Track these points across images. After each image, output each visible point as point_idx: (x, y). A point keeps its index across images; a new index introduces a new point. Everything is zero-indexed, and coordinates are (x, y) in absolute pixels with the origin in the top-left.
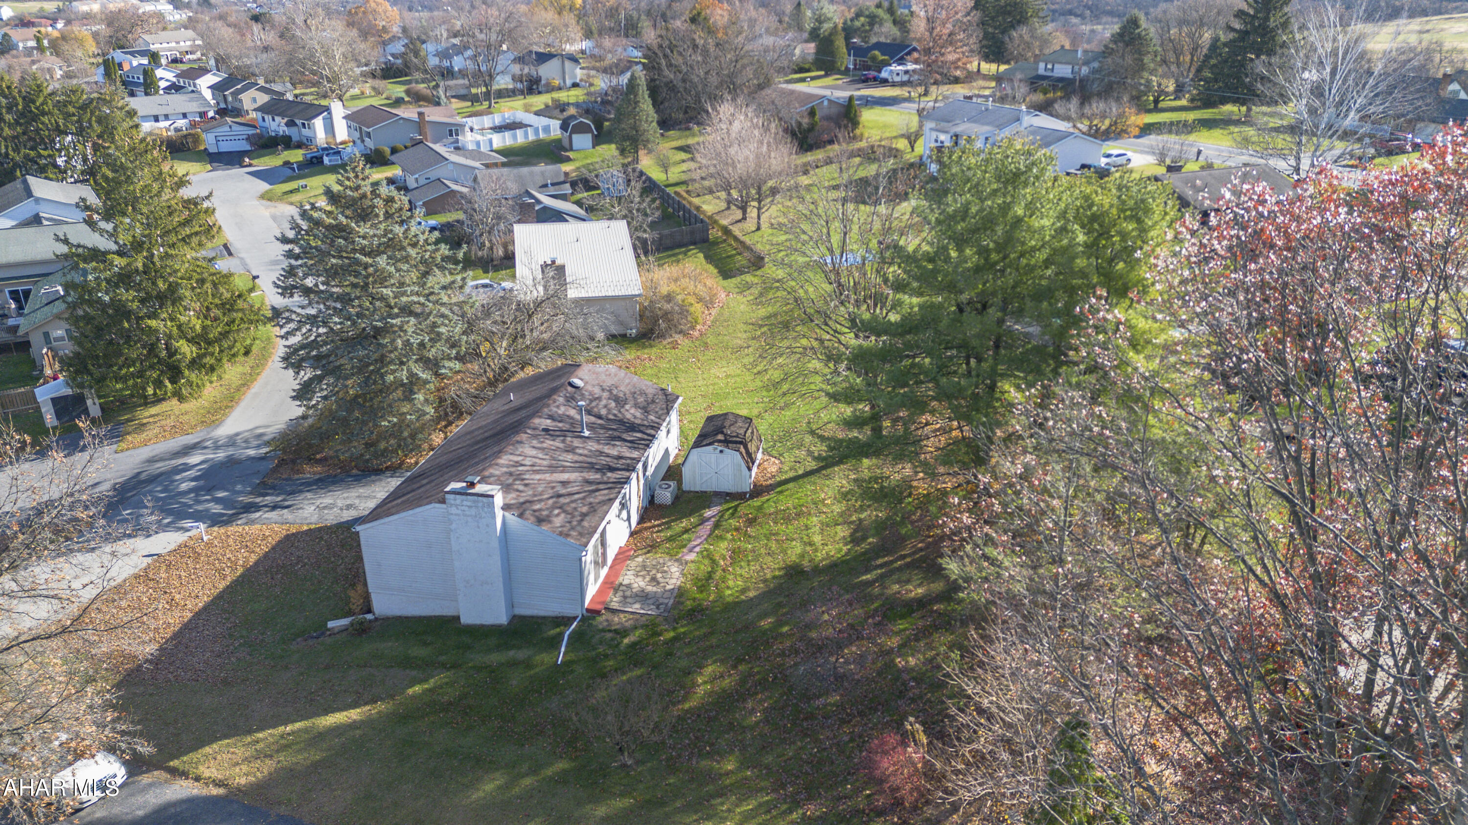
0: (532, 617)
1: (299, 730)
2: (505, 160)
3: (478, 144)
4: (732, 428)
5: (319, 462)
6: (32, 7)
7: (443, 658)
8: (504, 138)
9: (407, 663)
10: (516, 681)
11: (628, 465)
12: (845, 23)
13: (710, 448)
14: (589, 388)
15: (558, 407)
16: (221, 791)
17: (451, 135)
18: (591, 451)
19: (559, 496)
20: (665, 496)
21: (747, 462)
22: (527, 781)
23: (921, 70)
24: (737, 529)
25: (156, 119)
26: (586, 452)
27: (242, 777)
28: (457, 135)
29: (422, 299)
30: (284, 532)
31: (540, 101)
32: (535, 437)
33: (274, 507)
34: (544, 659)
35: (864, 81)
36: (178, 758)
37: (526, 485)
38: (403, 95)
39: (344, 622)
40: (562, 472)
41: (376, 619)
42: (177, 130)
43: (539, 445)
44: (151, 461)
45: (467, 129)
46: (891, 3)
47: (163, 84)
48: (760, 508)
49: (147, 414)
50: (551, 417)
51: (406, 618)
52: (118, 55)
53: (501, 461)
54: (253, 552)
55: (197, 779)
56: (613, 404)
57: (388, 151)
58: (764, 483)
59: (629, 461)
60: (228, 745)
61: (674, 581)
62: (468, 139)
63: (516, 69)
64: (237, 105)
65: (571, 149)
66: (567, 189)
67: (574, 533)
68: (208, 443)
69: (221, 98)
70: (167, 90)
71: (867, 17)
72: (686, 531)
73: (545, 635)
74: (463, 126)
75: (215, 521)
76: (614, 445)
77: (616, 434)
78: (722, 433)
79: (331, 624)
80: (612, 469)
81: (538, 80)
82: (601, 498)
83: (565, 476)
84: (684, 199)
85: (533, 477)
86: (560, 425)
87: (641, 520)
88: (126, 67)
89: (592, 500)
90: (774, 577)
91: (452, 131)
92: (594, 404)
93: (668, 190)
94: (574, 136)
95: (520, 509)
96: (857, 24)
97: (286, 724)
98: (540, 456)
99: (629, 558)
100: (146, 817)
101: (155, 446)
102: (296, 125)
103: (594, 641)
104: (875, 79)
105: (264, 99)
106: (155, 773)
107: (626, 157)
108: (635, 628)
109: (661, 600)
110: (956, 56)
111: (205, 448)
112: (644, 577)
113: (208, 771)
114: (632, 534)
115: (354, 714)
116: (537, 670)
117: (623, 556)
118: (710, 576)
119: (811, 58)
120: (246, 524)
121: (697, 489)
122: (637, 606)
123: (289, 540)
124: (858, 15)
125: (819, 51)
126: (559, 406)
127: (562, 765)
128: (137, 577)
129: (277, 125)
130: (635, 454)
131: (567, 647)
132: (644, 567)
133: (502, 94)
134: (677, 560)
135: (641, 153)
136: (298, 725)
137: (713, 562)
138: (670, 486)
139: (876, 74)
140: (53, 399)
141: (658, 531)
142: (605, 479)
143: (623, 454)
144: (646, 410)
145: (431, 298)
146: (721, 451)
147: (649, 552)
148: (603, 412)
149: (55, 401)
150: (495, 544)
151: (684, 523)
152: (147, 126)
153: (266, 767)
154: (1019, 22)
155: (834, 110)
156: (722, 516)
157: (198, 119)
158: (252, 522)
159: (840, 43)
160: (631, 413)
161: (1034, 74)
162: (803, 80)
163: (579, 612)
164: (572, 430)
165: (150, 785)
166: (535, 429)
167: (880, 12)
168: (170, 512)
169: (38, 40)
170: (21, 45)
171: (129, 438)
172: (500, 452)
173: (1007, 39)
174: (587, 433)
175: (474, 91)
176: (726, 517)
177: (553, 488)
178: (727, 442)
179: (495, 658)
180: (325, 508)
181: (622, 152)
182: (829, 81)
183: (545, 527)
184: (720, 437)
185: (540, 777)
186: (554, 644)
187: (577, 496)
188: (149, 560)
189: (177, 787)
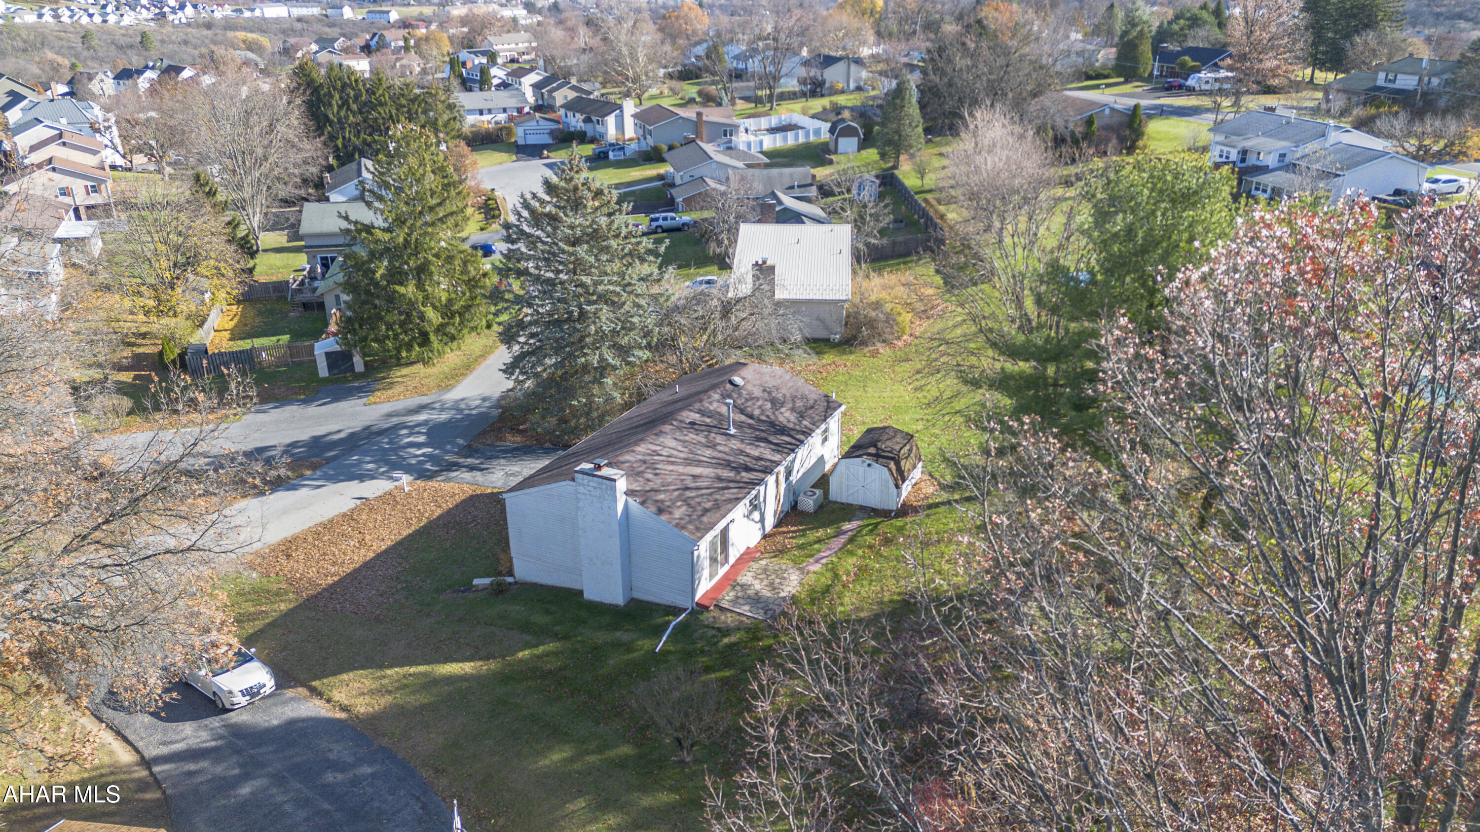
0: (648, 603)
1: (420, 673)
2: (767, 160)
3: (749, 145)
4: (888, 443)
5: (520, 432)
6: (414, 11)
7: (557, 628)
8: (775, 139)
9: (526, 627)
10: (614, 661)
11: (766, 467)
12: (1160, 27)
13: (859, 460)
14: (749, 387)
15: (711, 403)
16: (343, 715)
17: (725, 135)
18: (732, 449)
19: (687, 489)
20: (808, 503)
21: (896, 480)
22: (591, 758)
23: (1233, 77)
24: (871, 547)
25: (481, 113)
26: (727, 450)
27: (363, 706)
28: (731, 135)
29: (618, 289)
30: (471, 492)
31: (818, 104)
32: (679, 429)
33: (472, 468)
34: (645, 644)
35: (1167, 89)
36: (319, 679)
37: (656, 474)
38: (695, 96)
39: (487, 581)
40: (697, 466)
41: (516, 583)
42: (496, 123)
43: (682, 438)
44: (390, 415)
45: (742, 129)
46: (1219, 4)
47: (495, 81)
48: (901, 529)
49: (399, 374)
50: (699, 412)
51: (541, 585)
52: (464, 55)
53: (638, 449)
54: (440, 507)
55: (329, 701)
56: (769, 405)
57: (665, 148)
58: (915, 504)
59: (768, 464)
60: (361, 676)
61: (789, 589)
62: (741, 140)
63: (802, 72)
64: (551, 102)
65: (836, 152)
66: (813, 192)
67: (691, 527)
68: (437, 405)
69: (539, 96)
70: (498, 86)
71: (1188, 19)
72: (819, 541)
73: (653, 622)
74: (737, 127)
75: (422, 474)
76: (757, 446)
77: (763, 435)
78: (875, 446)
79: (476, 582)
80: (748, 469)
81: (821, 84)
82: (728, 496)
83: (698, 471)
84: (932, 206)
85: (666, 467)
86: (708, 420)
87: (779, 524)
88: (469, 65)
89: (718, 497)
90: (891, 601)
91: (728, 131)
92: (749, 403)
93: (916, 197)
94: (841, 140)
95: (644, 497)
96: (1176, 27)
97: (411, 666)
98: (680, 448)
99: (754, 560)
100: (279, 726)
101: (396, 403)
102: (592, 121)
103: (696, 635)
104: (1180, 87)
105: (572, 95)
106: (300, 689)
107: (886, 162)
108: (738, 629)
109: (771, 606)
110: (1276, 62)
111: (434, 409)
112: (762, 580)
113: (339, 696)
114: (765, 537)
115: (467, 668)
116: (635, 654)
117: (748, 556)
118: (827, 590)
119: (1111, 63)
120: (444, 481)
121: (844, 501)
122: (747, 608)
123: (473, 500)
124: (1177, 17)
125: (1120, 57)
126: (715, 403)
127: (626, 750)
128: (344, 515)
129: (576, 122)
130: (777, 457)
131: (669, 637)
132: (765, 570)
133: (785, 97)
134: (799, 569)
135: (902, 158)
136: (422, 668)
137: (836, 576)
138: (815, 494)
139: (1182, 81)
140: (327, 354)
141: (792, 538)
142: (738, 478)
143: (765, 456)
144: (802, 416)
145: (627, 289)
146: (869, 465)
147: (775, 556)
148: (757, 412)
149: (328, 355)
150: (616, 527)
151: (820, 533)
152: (471, 119)
153: (385, 701)
154: (1367, 26)
155: (1116, 119)
156: (859, 532)
157: (515, 114)
158: (448, 480)
159: (1146, 49)
160: (786, 416)
161: (1371, 85)
162: (1097, 87)
163: (689, 605)
164: (719, 426)
165: (292, 699)
166: (681, 421)
167: (1204, 14)
168: (387, 462)
169: (406, 40)
170: (393, 44)
171: (379, 394)
172: (642, 440)
173: (1348, 44)
174: (733, 431)
175: (759, 93)
176: (864, 532)
177: (682, 480)
178: (877, 457)
179: (601, 637)
180: (511, 475)
181: (883, 155)
182: (1127, 88)
183: (664, 517)
184: (872, 450)
185: (603, 757)
186: (658, 631)
187: (704, 491)
188: (358, 502)
189: (310, 705)
